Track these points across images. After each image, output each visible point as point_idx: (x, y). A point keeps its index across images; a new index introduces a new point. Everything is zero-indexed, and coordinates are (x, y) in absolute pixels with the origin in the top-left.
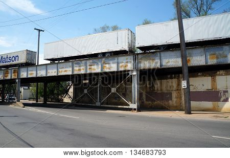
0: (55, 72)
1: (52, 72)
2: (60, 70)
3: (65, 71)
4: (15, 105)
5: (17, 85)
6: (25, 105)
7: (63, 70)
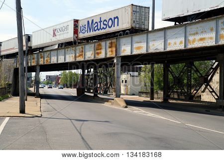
0: (181, 43)
1: (175, 43)
2: (191, 38)
3: (201, 39)
4: (112, 104)
5: (116, 68)
6: (129, 103)
7: (198, 37)
